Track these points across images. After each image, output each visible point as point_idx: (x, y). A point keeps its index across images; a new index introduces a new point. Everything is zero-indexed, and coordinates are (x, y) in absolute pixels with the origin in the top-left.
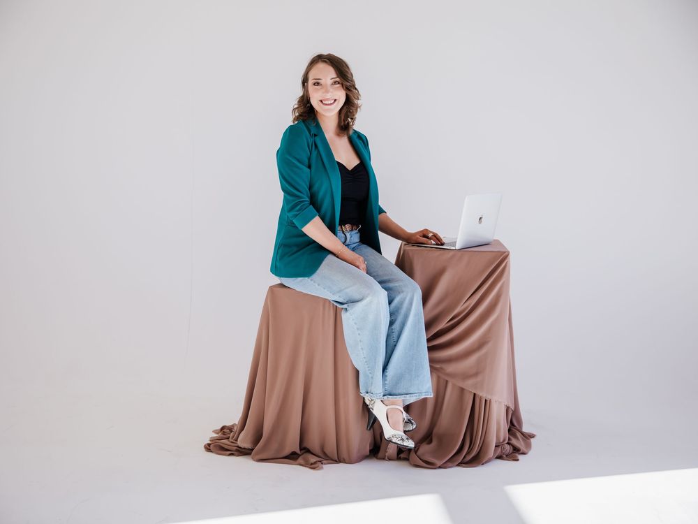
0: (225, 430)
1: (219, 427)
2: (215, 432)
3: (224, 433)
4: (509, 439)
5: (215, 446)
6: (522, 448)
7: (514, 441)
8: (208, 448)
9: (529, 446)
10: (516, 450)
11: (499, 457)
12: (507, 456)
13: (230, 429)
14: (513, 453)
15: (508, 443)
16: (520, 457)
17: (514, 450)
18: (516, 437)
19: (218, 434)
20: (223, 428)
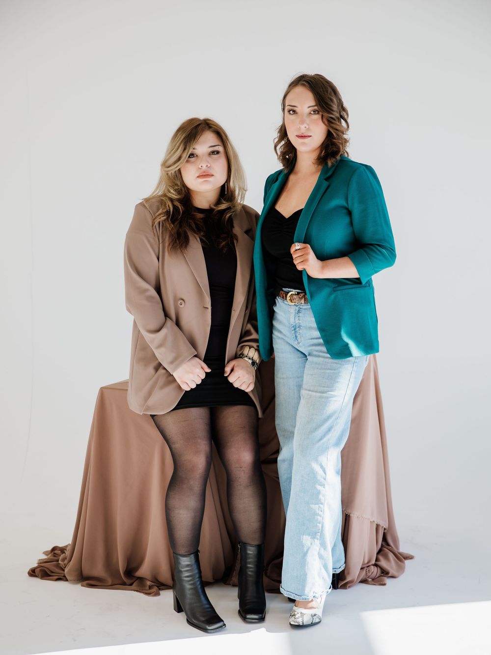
0: (56, 552)
1: (50, 549)
2: (46, 553)
3: (55, 555)
4: (377, 560)
5: (41, 570)
6: (392, 571)
7: (383, 563)
8: (33, 573)
9: (401, 569)
10: (385, 573)
11: (364, 581)
12: (373, 580)
13: (63, 550)
14: (381, 576)
15: (376, 565)
16: (388, 581)
17: (382, 573)
18: (386, 557)
19: (47, 555)
20: (54, 549)
